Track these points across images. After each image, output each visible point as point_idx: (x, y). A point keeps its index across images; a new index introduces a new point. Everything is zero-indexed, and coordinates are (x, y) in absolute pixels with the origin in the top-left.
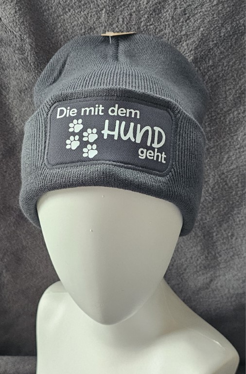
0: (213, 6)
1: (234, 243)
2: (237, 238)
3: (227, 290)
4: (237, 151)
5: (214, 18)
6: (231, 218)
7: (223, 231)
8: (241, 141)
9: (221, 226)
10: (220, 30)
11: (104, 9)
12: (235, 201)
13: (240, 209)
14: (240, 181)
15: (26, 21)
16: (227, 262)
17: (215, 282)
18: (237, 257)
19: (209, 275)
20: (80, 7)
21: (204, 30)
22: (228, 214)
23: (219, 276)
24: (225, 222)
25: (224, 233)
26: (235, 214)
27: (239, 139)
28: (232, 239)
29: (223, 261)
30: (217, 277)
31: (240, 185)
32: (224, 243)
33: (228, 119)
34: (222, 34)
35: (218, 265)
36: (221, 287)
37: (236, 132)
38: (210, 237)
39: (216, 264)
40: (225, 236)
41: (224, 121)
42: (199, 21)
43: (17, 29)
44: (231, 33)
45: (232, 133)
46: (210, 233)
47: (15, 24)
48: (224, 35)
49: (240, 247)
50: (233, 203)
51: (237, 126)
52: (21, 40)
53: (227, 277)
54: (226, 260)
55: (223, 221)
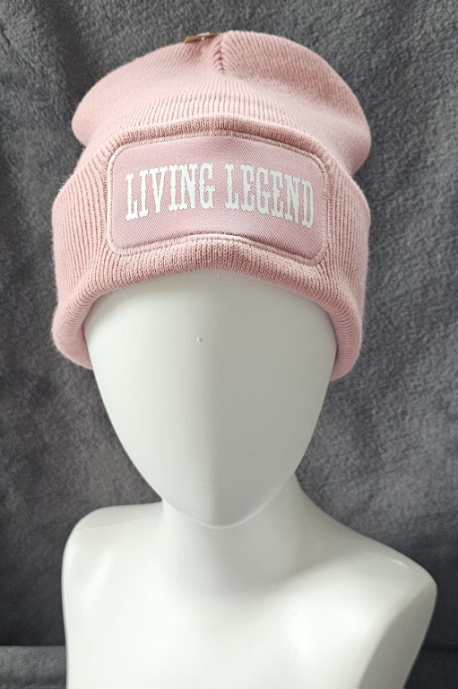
0: (357, 20)
1: (407, 426)
2: (411, 419)
3: (399, 511)
4: (406, 265)
5: (359, 38)
6: (400, 382)
7: (388, 405)
8: (412, 249)
9: (384, 396)
10: (370, 59)
11: (181, 26)
12: (406, 353)
13: (414, 365)
14: (413, 316)
15: (52, 45)
16: (396, 462)
17: (379, 499)
18: (412, 451)
19: (367, 486)
20: (140, 22)
21: (343, 58)
22: (395, 375)
23: (385, 487)
24: (391, 388)
25: (390, 409)
26: (408, 375)
27: (408, 243)
28: (403, 419)
29: (390, 459)
30: (380, 489)
31: (413, 324)
32: (391, 427)
33: (389, 209)
34: (373, 65)
35: (382, 467)
36: (390, 506)
37: (403, 232)
38: (366, 418)
39: (379, 465)
40: (392, 414)
41: (382, 213)
42: (335, 43)
43: (36, 57)
44: (388, 64)
45: (396, 233)
46: (368, 410)
47: (33, 50)
48: (377, 67)
49: (417, 433)
50: (403, 355)
51: (405, 220)
52: (44, 76)
53: (397, 488)
54: (395, 457)
55: (387, 387)
